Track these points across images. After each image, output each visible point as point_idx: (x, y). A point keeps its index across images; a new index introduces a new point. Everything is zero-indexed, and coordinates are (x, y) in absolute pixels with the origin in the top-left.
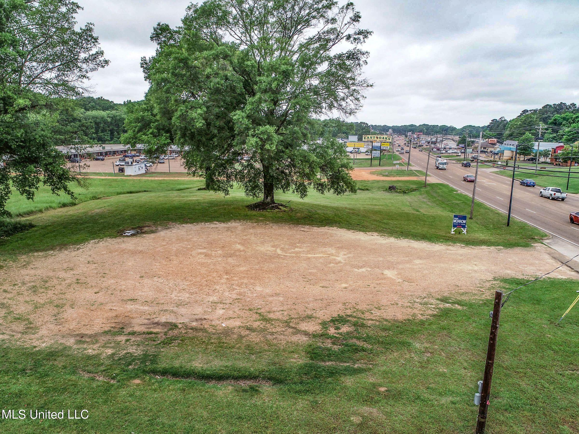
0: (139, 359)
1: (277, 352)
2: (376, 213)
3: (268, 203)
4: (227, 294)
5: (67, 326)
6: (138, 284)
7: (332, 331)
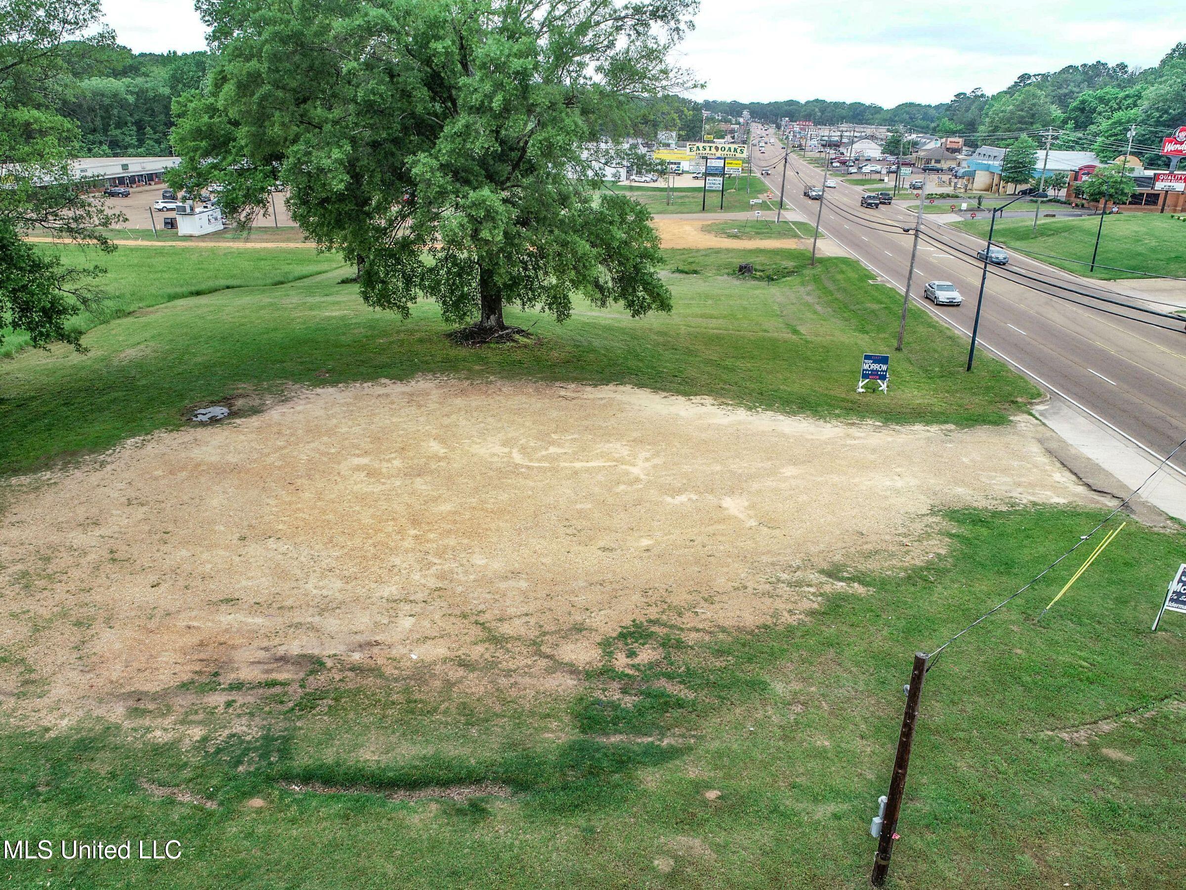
0: (256, 749)
1: (518, 717)
2: (712, 340)
3: (491, 329)
4: (416, 577)
5: (106, 673)
6: (238, 559)
7: (621, 661)
